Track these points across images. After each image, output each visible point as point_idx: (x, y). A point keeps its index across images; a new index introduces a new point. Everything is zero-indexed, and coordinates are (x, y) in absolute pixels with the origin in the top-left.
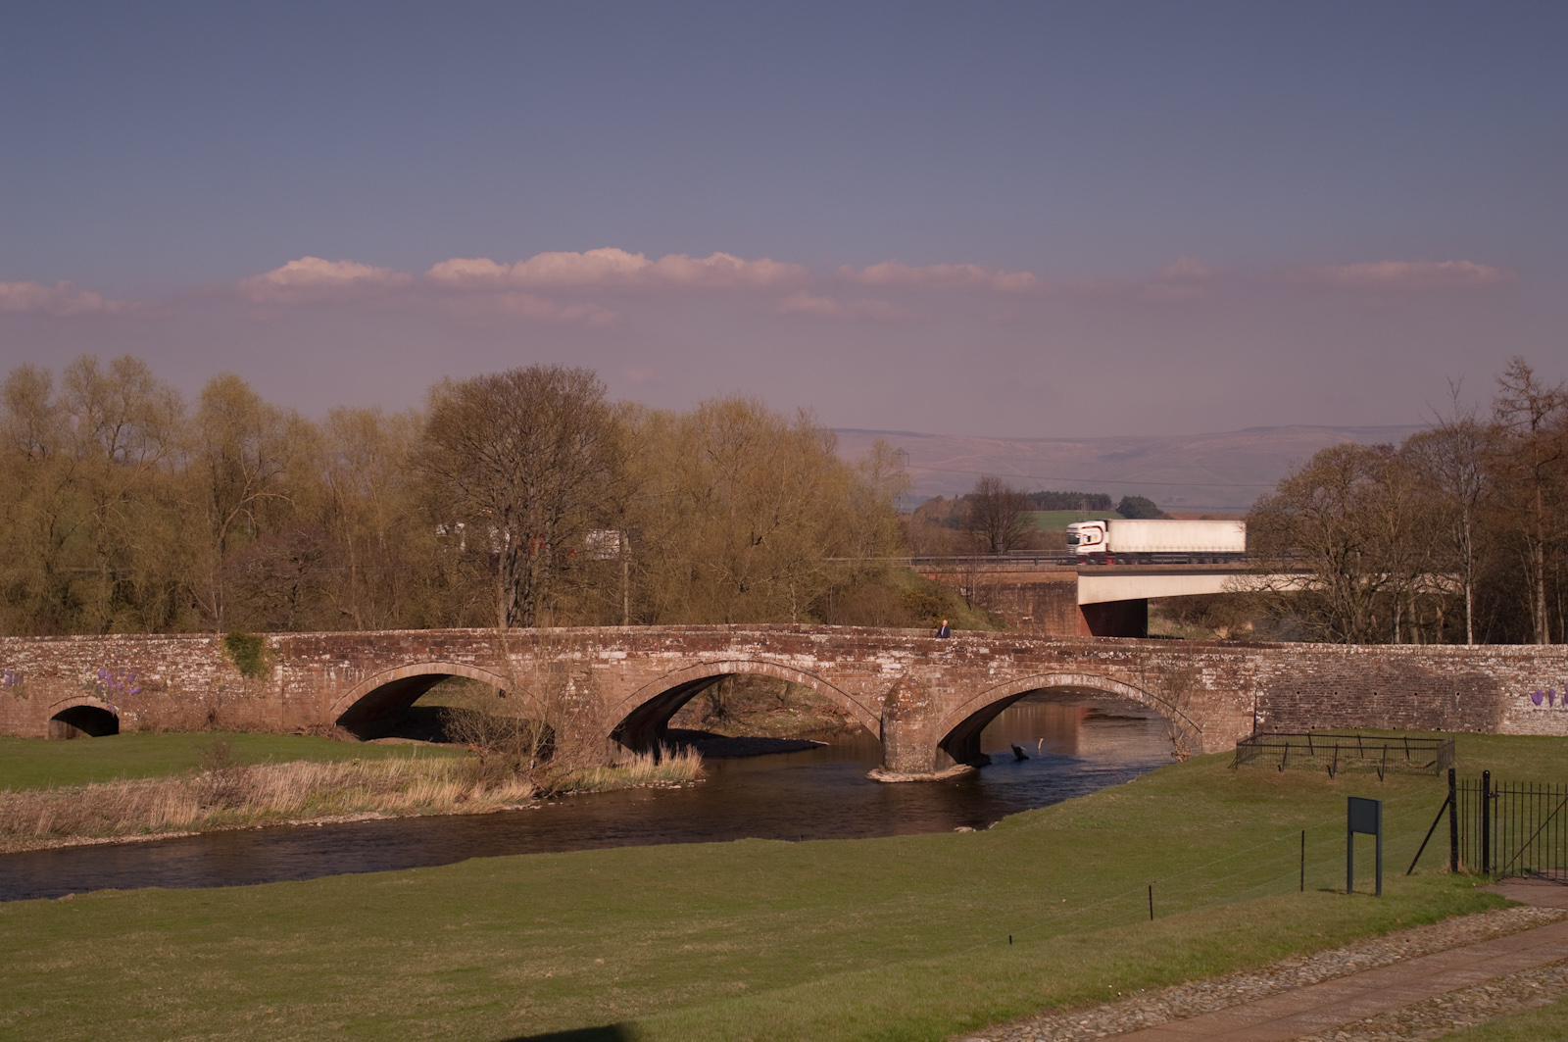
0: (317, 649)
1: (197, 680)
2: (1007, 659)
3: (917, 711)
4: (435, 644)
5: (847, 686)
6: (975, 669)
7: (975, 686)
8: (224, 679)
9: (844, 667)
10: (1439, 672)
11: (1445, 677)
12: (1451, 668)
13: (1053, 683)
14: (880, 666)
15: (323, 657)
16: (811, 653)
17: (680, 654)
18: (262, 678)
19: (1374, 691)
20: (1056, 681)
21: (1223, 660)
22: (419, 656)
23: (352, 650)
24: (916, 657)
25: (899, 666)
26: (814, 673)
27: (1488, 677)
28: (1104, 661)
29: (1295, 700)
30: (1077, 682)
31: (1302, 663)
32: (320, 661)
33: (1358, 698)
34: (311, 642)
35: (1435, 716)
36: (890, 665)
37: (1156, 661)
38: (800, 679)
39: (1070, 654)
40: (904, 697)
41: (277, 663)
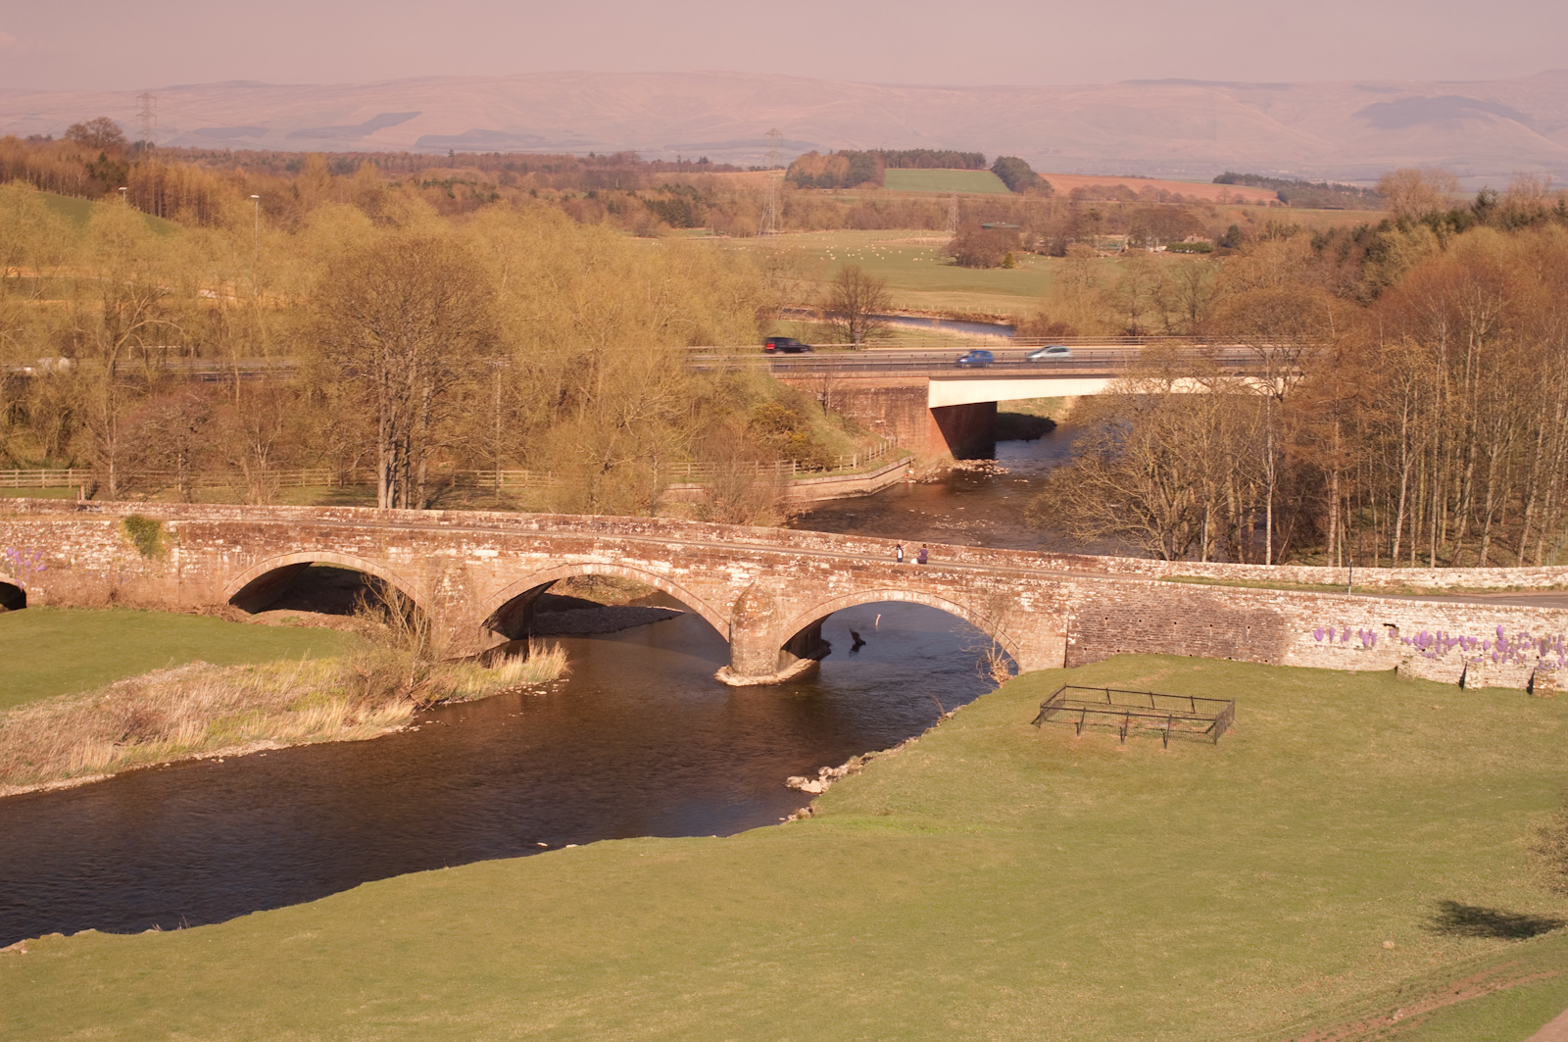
0: (211, 534)
1: (99, 559)
2: (846, 574)
3: (761, 620)
4: (321, 535)
5: (699, 591)
6: (816, 582)
7: (816, 597)
8: (125, 559)
9: (697, 574)
10: (1233, 606)
11: (1238, 612)
12: (1243, 604)
13: (886, 598)
14: (729, 575)
15: (217, 542)
16: (667, 560)
17: (547, 555)
18: (160, 558)
19: (1174, 621)
20: (889, 597)
21: (1040, 585)
22: (306, 545)
23: (244, 536)
24: (763, 569)
25: (747, 576)
26: (670, 578)
27: (1276, 614)
28: (933, 581)
29: (1103, 625)
30: (908, 597)
31: (1111, 592)
32: (214, 545)
33: (1160, 626)
34: (205, 528)
35: (1228, 646)
36: (739, 575)
37: (980, 583)
38: (657, 583)
39: (902, 573)
40: (751, 607)
41: (173, 546)
